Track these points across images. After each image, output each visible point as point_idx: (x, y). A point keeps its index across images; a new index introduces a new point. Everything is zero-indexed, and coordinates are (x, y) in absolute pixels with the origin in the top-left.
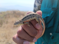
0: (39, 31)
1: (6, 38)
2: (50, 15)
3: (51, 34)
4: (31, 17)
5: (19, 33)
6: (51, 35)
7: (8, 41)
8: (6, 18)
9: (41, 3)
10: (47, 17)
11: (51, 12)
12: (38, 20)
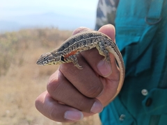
0: (110, 82)
1: (20, 107)
3: (145, 92)
4: (85, 43)
5: (53, 87)
6: (145, 94)
7: (25, 114)
8: (17, 49)
9: (117, 5)
10: (133, 44)
11: (143, 30)
12: (104, 49)
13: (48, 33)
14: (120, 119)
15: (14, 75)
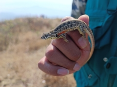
1: (17, 72)
2: (104, 23)
3: (106, 59)
6: (105, 61)
7: (20, 77)
8: (13, 32)
12: (83, 30)
13: (35, 21)
14: (89, 77)
15: (12, 50)
